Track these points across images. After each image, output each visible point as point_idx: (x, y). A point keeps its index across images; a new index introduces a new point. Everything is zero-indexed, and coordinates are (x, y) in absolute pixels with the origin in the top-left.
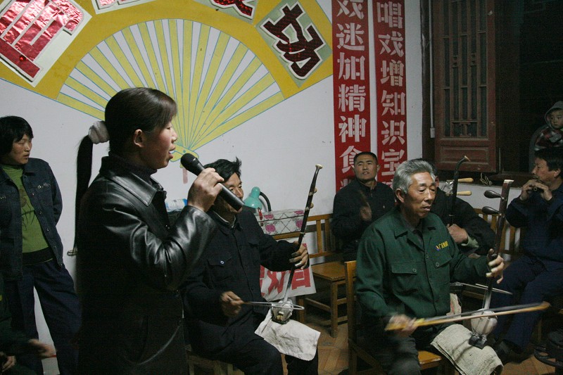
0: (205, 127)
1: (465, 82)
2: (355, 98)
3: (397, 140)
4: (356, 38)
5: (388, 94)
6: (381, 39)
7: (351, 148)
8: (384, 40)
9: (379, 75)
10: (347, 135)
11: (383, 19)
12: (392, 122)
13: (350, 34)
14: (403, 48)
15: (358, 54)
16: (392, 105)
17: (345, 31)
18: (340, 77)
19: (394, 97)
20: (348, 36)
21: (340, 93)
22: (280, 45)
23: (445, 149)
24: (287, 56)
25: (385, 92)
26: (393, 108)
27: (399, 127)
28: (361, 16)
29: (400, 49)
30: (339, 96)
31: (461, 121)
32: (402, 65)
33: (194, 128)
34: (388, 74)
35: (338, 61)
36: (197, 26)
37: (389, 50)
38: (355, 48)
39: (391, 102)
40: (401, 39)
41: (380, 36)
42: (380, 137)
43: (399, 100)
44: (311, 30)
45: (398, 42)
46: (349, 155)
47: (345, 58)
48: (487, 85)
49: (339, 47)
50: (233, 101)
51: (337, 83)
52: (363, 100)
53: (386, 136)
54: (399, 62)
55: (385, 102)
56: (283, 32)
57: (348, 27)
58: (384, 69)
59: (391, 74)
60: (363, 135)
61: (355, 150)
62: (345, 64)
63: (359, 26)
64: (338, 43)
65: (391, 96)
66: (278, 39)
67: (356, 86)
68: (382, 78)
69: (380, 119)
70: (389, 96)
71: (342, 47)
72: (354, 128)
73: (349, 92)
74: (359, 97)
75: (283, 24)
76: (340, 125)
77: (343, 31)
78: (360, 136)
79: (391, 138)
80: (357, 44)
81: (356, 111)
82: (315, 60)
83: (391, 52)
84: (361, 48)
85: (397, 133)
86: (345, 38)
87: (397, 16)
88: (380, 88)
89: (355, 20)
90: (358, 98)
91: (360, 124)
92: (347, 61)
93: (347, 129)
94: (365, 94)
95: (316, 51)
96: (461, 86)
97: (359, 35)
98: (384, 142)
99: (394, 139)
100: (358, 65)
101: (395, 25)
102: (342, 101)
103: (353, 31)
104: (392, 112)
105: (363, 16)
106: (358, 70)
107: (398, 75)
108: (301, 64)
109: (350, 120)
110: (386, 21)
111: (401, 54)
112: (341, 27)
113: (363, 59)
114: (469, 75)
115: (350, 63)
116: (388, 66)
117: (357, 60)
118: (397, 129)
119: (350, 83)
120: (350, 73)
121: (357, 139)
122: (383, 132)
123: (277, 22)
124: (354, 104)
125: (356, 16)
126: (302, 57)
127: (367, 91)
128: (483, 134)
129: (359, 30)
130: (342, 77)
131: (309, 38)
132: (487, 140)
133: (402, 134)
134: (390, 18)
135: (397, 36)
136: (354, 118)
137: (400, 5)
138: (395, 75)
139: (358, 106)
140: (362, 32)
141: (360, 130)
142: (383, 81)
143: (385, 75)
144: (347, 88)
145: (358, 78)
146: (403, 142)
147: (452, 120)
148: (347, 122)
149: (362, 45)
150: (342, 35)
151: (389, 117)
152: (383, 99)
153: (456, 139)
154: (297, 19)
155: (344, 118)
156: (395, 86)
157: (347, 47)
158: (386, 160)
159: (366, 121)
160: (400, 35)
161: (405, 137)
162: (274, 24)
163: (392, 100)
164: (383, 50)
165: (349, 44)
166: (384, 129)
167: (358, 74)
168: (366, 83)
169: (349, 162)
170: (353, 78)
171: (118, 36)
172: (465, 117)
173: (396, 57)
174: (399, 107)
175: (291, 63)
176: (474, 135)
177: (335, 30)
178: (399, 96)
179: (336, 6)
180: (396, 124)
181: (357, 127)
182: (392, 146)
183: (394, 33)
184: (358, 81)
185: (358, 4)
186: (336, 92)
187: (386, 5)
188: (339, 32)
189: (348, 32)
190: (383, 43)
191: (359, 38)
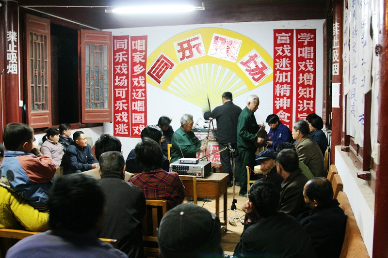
2: (285, 90)
3: (309, 109)
4: (286, 65)
7: (281, 111)
8: (301, 64)
9: (298, 80)
10: (279, 106)
11: (301, 55)
12: (305, 101)
14: (314, 67)
15: (287, 71)
16: (305, 93)
17: (280, 62)
18: (276, 82)
21: (277, 88)
22: (247, 70)
24: (249, 74)
25: (300, 88)
26: (306, 95)
27: (310, 103)
28: (289, 55)
29: (312, 68)
32: (313, 75)
34: (303, 79)
35: (276, 75)
36: (213, 65)
38: (286, 69)
40: (313, 63)
41: (299, 63)
42: (297, 108)
43: (310, 91)
44: (262, 63)
45: (310, 65)
46: (280, 114)
47: (280, 73)
49: (276, 69)
51: (275, 84)
52: (289, 91)
53: (301, 107)
54: (311, 74)
55: (301, 91)
56: (248, 65)
57: (282, 60)
58: (301, 77)
59: (305, 79)
60: (288, 106)
61: (283, 112)
62: (279, 76)
63: (288, 59)
64: (276, 67)
65: (305, 89)
66: (246, 68)
67: (285, 85)
69: (297, 99)
70: (303, 89)
71: (278, 69)
74: (287, 89)
75: (248, 62)
76: (276, 102)
79: (304, 108)
80: (287, 67)
81: (285, 96)
82: (263, 75)
83: (305, 70)
84: (289, 69)
85: (308, 106)
86: (280, 65)
87: (310, 53)
88: (298, 86)
89: (286, 57)
91: (287, 101)
92: (281, 74)
93: (280, 103)
94: (290, 89)
95: (264, 71)
97: (288, 63)
98: (299, 110)
99: (306, 109)
100: (286, 76)
101: (309, 57)
102: (277, 91)
103: (285, 62)
104: (305, 96)
106: (286, 78)
107: (310, 80)
108: (256, 77)
109: (281, 99)
110: (303, 56)
111: (312, 70)
112: (278, 60)
113: (289, 73)
115: (283, 75)
116: (303, 76)
117: (286, 74)
118: (308, 104)
119: (282, 84)
120: (282, 80)
122: (299, 105)
123: (246, 61)
124: (284, 93)
125: (286, 55)
126: (257, 74)
127: (292, 87)
129: (288, 61)
130: (278, 81)
131: (260, 66)
133: (312, 107)
134: (306, 54)
136: (283, 99)
137: (312, 48)
138: (307, 80)
139: (286, 94)
140: (290, 62)
141: (287, 104)
142: (299, 83)
143: (301, 80)
144: (281, 86)
145: (286, 81)
146: (312, 110)
148: (279, 100)
149: (290, 67)
150: (279, 64)
151: (303, 99)
152: (299, 90)
154: (255, 59)
155: (278, 99)
156: (307, 85)
157: (281, 69)
158: (301, 118)
159: (290, 100)
163: (305, 91)
164: (300, 69)
165: (282, 67)
166: (300, 104)
168: (291, 83)
170: (284, 81)
173: (309, 72)
174: (310, 94)
175: (252, 76)
177: (275, 62)
178: (310, 89)
179: (275, 52)
180: (307, 102)
181: (285, 103)
182: (304, 112)
183: (308, 61)
184: (286, 83)
185: (287, 50)
186: (274, 88)
187: (304, 49)
188: (277, 62)
189: (282, 62)
190: (301, 66)
191: (288, 65)
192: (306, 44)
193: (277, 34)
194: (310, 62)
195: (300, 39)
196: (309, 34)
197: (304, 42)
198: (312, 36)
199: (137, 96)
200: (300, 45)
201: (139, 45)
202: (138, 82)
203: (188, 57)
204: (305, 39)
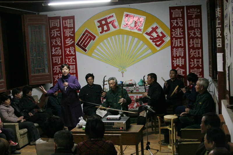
2: (180, 52)
3: (198, 65)
5: (193, 50)
6: (190, 32)
7: (178, 68)
8: (191, 32)
10: (176, 64)
12: (195, 60)
13: (177, 32)
14: (201, 34)
15: (180, 38)
16: (195, 54)
17: (175, 31)
20: (176, 33)
21: (174, 51)
22: (151, 39)
24: (153, 41)
25: (191, 50)
26: (196, 55)
27: (199, 61)
28: (181, 25)
32: (200, 40)
33: (125, 63)
34: (193, 43)
35: (172, 41)
38: (180, 36)
42: (190, 65)
44: (161, 33)
45: (198, 32)
47: (175, 40)
49: (173, 37)
50: (136, 56)
51: (172, 48)
52: (183, 53)
53: (192, 64)
54: (198, 39)
55: (192, 53)
56: (152, 34)
57: (176, 30)
58: (191, 42)
59: (195, 43)
61: (179, 69)
62: (175, 42)
63: (181, 29)
64: (173, 35)
65: (195, 51)
66: (150, 37)
67: (180, 48)
68: (190, 45)
69: (190, 59)
70: (193, 51)
72: (179, 62)
73: (177, 50)
75: (151, 32)
76: (173, 61)
77: (174, 31)
78: (182, 64)
79: (195, 65)
80: (180, 34)
81: (180, 56)
82: (163, 41)
83: (194, 36)
86: (175, 34)
87: (198, 23)
88: (189, 49)
89: (180, 27)
91: (182, 60)
92: (176, 40)
93: (176, 62)
94: (184, 51)
95: (163, 39)
100: (180, 41)
101: (197, 27)
102: (174, 53)
103: (178, 31)
104: (195, 56)
105: (183, 25)
106: (181, 43)
107: (198, 43)
108: (158, 43)
109: (178, 59)
110: (192, 26)
111: (200, 36)
112: (173, 30)
113: (183, 39)
115: (178, 41)
116: (193, 41)
118: (197, 62)
119: (177, 47)
120: (178, 44)
121: (181, 65)
124: (179, 54)
129: (181, 30)
130: (174, 46)
131: (161, 35)
133: (200, 64)
134: (194, 24)
136: (179, 59)
137: (199, 19)
141: (182, 62)
142: (190, 46)
144: (176, 49)
146: (201, 66)
148: (176, 60)
149: (182, 35)
151: (193, 58)
154: (156, 30)
155: (175, 59)
156: (196, 47)
159: (184, 59)
161: (202, 64)
162: (149, 32)
163: (195, 52)
164: (191, 36)
165: (177, 35)
166: (192, 62)
168: (184, 47)
170: (179, 46)
171: (105, 41)
173: (197, 37)
174: (199, 54)
175: (155, 43)
177: (171, 31)
178: (199, 51)
179: (171, 24)
180: (197, 60)
182: (195, 68)
183: (196, 29)
184: (181, 47)
185: (180, 22)
186: (172, 51)
187: (192, 20)
188: (173, 32)
189: (177, 31)
190: (191, 33)
191: (181, 33)
192: (194, 16)
193: (172, 10)
194: (198, 30)
195: (189, 13)
196: (196, 9)
197: (192, 16)
198: (199, 10)
199: (70, 62)
200: (190, 18)
201: (68, 23)
202: (70, 51)
203: (106, 31)
204: (194, 13)
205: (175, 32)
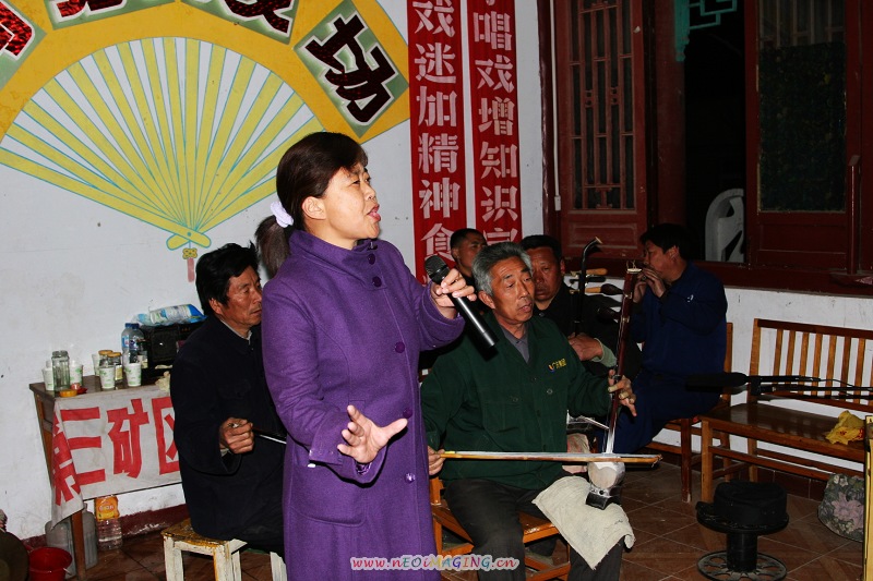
0: (220, 198)
1: (602, 130)
2: (444, 154)
3: (507, 214)
4: (443, 64)
5: (489, 147)
6: (480, 66)
7: (438, 226)
8: (484, 68)
9: (477, 120)
10: (432, 208)
11: (482, 37)
12: (498, 188)
13: (434, 59)
14: (514, 80)
15: (446, 89)
16: (497, 162)
17: (428, 55)
18: (420, 122)
19: (499, 152)
20: (432, 63)
21: (421, 146)
22: (330, 76)
23: (575, 226)
24: (341, 92)
25: (485, 144)
26: (499, 167)
27: (508, 195)
28: (450, 32)
29: (509, 82)
30: (420, 150)
31: (598, 186)
32: (511, 105)
33: (203, 199)
34: (490, 117)
35: (418, 99)
36: (206, 47)
37: (491, 83)
38: (443, 80)
39: (494, 159)
40: (510, 66)
41: (478, 62)
42: (480, 211)
43: (508, 156)
44: (376, 54)
45: (504, 71)
46: (435, 236)
47: (428, 95)
48: (633, 134)
49: (419, 78)
50: (261, 158)
51: (417, 130)
52: (454, 156)
53: (488, 209)
54: (507, 100)
55: (486, 158)
56: (335, 56)
57: (432, 48)
58: (484, 111)
59: (495, 117)
60: (456, 208)
61: (443, 229)
62: (427, 103)
63: (448, 48)
64: (418, 73)
65: (496, 150)
66: (326, 67)
67: (444, 136)
68: (481, 123)
69: (479, 184)
70: (491, 150)
71: (423, 78)
72: (441, 197)
73: (434, 144)
74: (449, 151)
75: (335, 44)
76: (421, 193)
77: (424, 55)
78: (451, 209)
79: (496, 211)
80: (446, 73)
81: (444, 172)
82: (382, 98)
83: (493, 86)
84: (451, 80)
85: (506, 204)
86: (427, 65)
87: (503, 32)
88: (479, 138)
89: (442, 38)
90: (447, 154)
91: (451, 191)
92: (432, 98)
93: (432, 198)
94: (457, 148)
95: (384, 84)
96: (596, 135)
97: (448, 61)
98: (486, 218)
99: (501, 213)
100: (446, 104)
101: (501, 46)
102: (424, 158)
103: (439, 54)
104: (498, 173)
105: (453, 33)
106: (447, 111)
107: (505, 119)
108: (362, 103)
109: (436, 185)
110: (488, 40)
111: (509, 87)
112: (421, 49)
113: (453, 96)
114: (608, 119)
115: (436, 102)
116: (490, 105)
117: (446, 97)
118: (505, 197)
119: (435, 131)
120: (436, 116)
121: (447, 214)
122: (483, 203)
123: (325, 41)
124: (442, 162)
125: (443, 32)
126: (363, 93)
127: (461, 142)
128: (629, 205)
129: (447, 53)
130: (424, 122)
131: (373, 65)
132: (634, 212)
133: (514, 206)
134: (494, 35)
135: (504, 62)
136: (441, 183)
137: (507, 17)
138: (500, 119)
139: (448, 165)
140: (452, 57)
141: (451, 200)
143: (485, 118)
144: (432, 139)
145: (447, 123)
146: (515, 216)
147: (585, 185)
148: (431, 188)
149: (453, 75)
150: (423, 60)
151: (492, 181)
152: (482, 154)
153: (591, 212)
154: (356, 37)
155: (426, 183)
156: (501, 135)
157: (430, 78)
159: (459, 187)
160: (507, 60)
161: (518, 210)
162: (322, 44)
163: (497, 156)
164: (482, 83)
165: (433, 73)
166: (486, 198)
167: (447, 118)
168: (458, 131)
169: (435, 247)
170: (440, 123)
171: (88, 62)
172: (603, 181)
173: (502, 93)
174: (508, 166)
175: (348, 102)
176: (617, 206)
177: (413, 53)
178: (508, 150)
179: (413, 18)
180: (503, 191)
181: (446, 196)
182: (498, 224)
183: (499, 58)
184: (447, 128)
185: (446, 14)
186: (415, 145)
187: (487, 16)
188: (419, 56)
189: (432, 55)
190: (482, 72)
191: (448, 65)
192: (492, 2)
200: (478, 4)
203: (96, 2)
205: (428, 59)
